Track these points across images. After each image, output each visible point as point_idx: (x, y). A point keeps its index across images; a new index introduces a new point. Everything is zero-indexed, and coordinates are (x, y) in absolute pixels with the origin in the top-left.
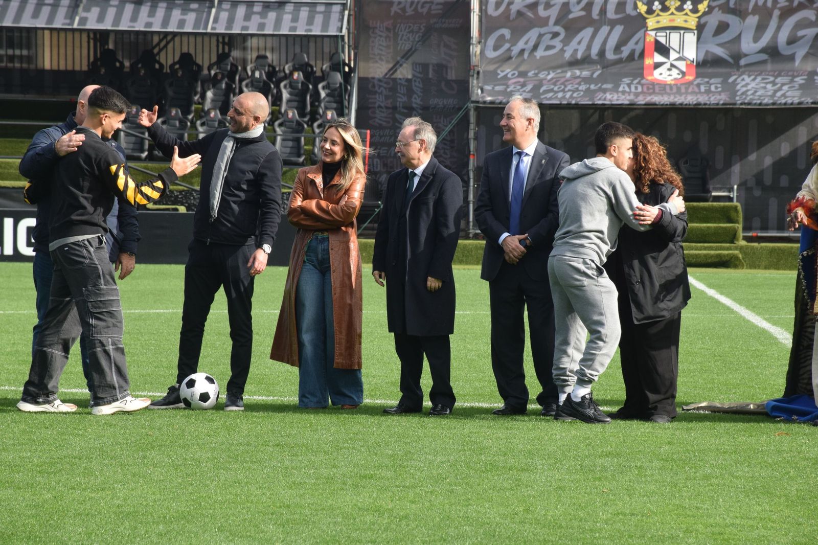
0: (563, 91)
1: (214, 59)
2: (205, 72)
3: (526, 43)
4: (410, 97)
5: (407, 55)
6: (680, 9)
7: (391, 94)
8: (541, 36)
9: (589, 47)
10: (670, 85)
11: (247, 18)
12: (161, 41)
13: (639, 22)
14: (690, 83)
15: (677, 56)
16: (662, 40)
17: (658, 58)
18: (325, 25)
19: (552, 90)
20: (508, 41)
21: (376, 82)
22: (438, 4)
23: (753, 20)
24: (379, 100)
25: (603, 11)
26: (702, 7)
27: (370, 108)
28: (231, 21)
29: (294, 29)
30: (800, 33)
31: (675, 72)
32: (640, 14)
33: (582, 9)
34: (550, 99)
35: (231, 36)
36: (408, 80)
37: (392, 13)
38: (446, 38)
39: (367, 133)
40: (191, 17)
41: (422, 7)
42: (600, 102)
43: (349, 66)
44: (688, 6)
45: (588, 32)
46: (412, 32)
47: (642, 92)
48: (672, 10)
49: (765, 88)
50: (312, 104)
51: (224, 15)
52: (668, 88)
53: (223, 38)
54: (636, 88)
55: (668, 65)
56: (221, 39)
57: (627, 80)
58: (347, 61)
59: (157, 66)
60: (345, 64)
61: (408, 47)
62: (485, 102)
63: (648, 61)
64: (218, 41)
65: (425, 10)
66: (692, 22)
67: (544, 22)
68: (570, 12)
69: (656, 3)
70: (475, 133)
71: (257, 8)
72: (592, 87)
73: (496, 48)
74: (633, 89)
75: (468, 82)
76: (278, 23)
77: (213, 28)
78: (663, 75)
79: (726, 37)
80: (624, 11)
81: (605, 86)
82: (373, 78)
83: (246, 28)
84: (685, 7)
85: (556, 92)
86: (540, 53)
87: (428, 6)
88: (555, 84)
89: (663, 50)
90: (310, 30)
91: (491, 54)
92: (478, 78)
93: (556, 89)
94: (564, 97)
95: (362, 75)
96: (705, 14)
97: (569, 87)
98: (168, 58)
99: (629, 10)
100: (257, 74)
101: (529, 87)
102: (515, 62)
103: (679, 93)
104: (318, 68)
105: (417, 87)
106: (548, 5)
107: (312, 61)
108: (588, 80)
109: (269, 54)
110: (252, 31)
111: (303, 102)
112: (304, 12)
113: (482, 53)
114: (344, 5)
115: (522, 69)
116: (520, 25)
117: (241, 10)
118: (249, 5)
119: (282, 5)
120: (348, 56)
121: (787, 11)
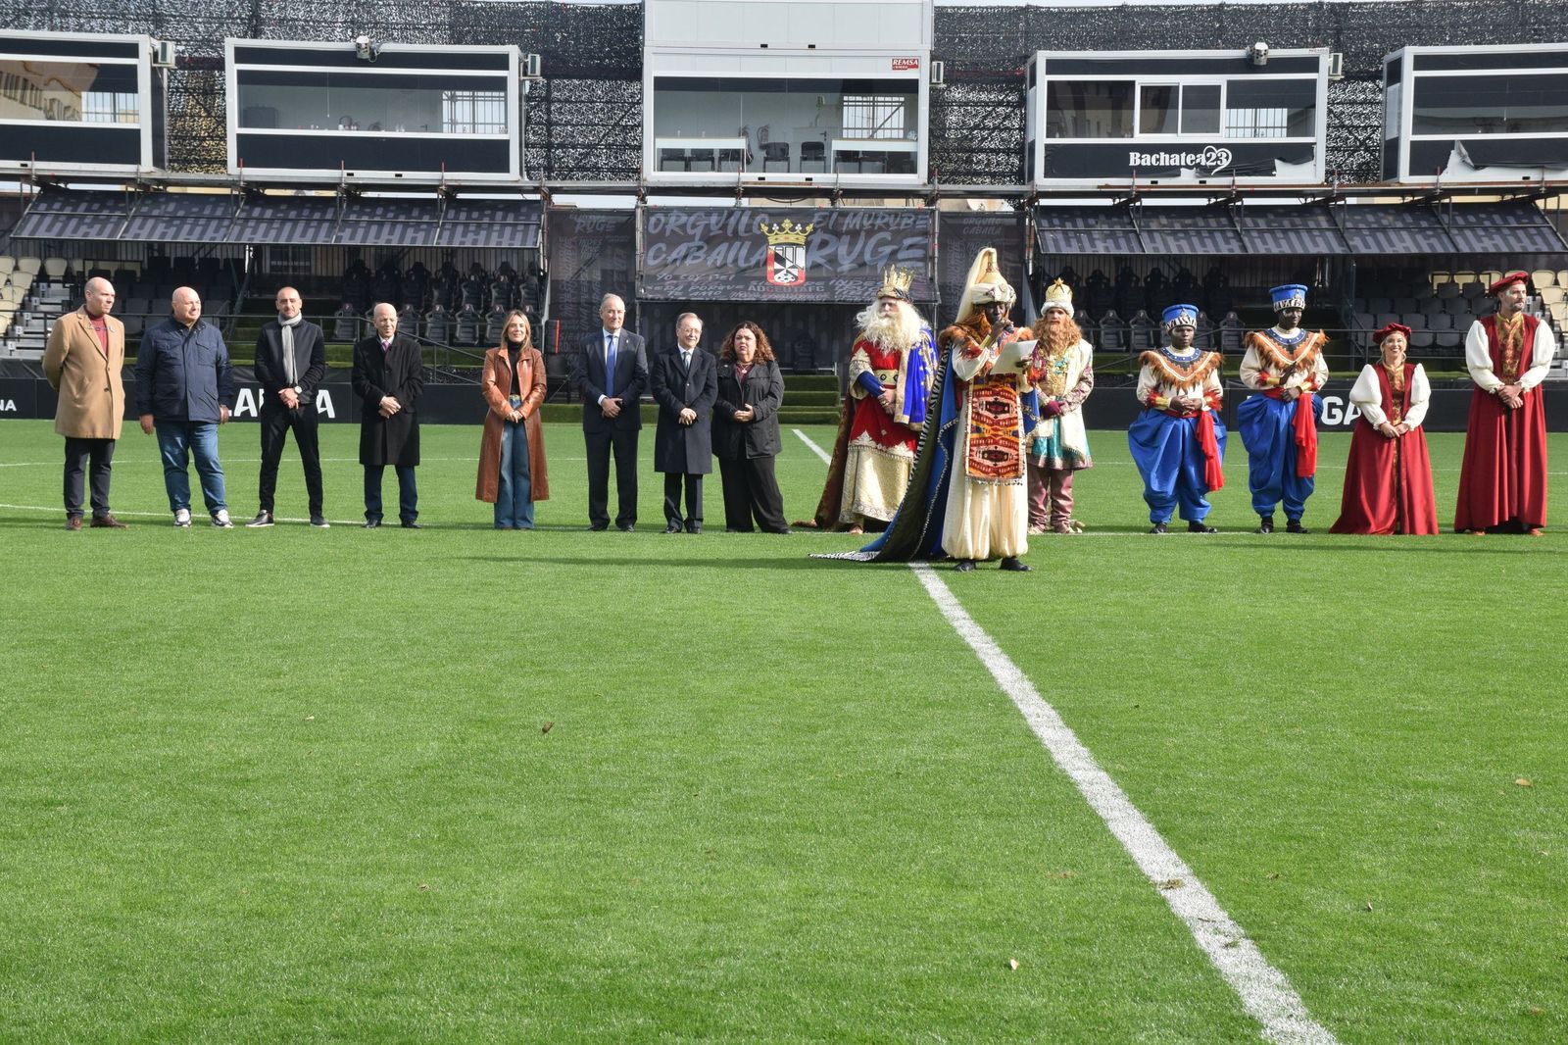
1: (440, 266)
2: (433, 276)
3: (678, 254)
4: (590, 295)
5: (589, 263)
6: (793, 230)
7: (575, 292)
8: (689, 248)
9: (726, 257)
11: (464, 235)
12: (398, 253)
13: (762, 240)
14: (802, 285)
15: (791, 264)
16: (780, 253)
17: (777, 266)
18: (524, 241)
20: (664, 253)
21: (564, 284)
22: (611, 224)
23: (846, 239)
24: (567, 297)
25: (735, 231)
26: (809, 228)
27: (559, 304)
28: (451, 239)
29: (501, 243)
30: (880, 250)
31: (790, 276)
33: (720, 229)
36: (590, 282)
37: (576, 231)
38: (618, 251)
39: (557, 323)
40: (421, 235)
41: (599, 226)
42: (735, 299)
43: (543, 271)
44: (799, 227)
45: (724, 247)
46: (591, 245)
47: (766, 292)
48: (787, 230)
49: (855, 289)
50: (515, 301)
51: (446, 234)
52: (785, 288)
53: (447, 251)
54: (761, 289)
55: (784, 272)
56: (445, 251)
57: (754, 283)
58: (542, 268)
59: (396, 272)
60: (540, 270)
61: (589, 256)
62: (647, 299)
63: (770, 268)
64: (443, 252)
65: (601, 229)
66: (802, 240)
67: (691, 238)
68: (711, 231)
69: (775, 225)
70: (640, 322)
71: (472, 228)
72: (728, 287)
73: (655, 258)
75: (635, 282)
76: (487, 240)
77: (437, 243)
78: (781, 279)
79: (827, 251)
80: (751, 231)
81: (737, 287)
82: (562, 281)
83: (463, 243)
84: (796, 228)
85: (701, 291)
86: (688, 262)
87: (603, 225)
88: (700, 285)
89: (780, 259)
90: (512, 245)
91: (651, 262)
92: (641, 280)
93: (701, 289)
94: (707, 295)
95: (555, 278)
96: (811, 233)
97: (711, 287)
98: (407, 265)
99: (755, 230)
100: (473, 278)
101: (681, 287)
102: (670, 268)
103: (793, 292)
104: (520, 274)
105: (596, 288)
106: (694, 226)
107: (515, 268)
108: (725, 282)
109: (482, 262)
110: (468, 245)
111: (509, 298)
112: (508, 230)
113: (645, 261)
114: (539, 226)
115: (675, 273)
116: (674, 240)
117: (460, 229)
118: (467, 225)
119: (491, 225)
120: (543, 264)
121: (870, 233)
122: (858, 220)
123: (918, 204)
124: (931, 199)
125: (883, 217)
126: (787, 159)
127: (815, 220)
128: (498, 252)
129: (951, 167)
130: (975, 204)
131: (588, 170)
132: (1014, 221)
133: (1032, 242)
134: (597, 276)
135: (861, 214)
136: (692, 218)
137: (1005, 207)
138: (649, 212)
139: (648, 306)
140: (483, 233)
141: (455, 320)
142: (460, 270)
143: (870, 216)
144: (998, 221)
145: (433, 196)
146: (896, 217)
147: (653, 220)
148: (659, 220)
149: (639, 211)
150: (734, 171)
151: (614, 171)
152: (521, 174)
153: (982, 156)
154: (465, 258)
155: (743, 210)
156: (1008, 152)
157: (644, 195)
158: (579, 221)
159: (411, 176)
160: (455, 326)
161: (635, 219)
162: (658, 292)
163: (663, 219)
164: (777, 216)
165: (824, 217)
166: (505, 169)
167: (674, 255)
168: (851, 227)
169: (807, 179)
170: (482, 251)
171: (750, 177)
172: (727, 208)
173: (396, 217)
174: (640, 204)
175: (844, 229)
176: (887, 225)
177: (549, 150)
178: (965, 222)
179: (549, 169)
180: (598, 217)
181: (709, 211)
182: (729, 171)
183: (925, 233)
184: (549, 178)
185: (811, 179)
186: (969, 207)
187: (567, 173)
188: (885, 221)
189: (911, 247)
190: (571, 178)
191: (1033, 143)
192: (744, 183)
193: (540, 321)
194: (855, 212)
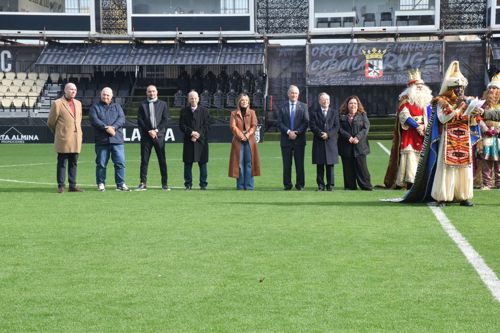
0: (338, 81)
1: (220, 73)
2: (217, 77)
3: (325, 65)
4: (285, 84)
5: (285, 70)
6: (377, 52)
7: (279, 83)
8: (330, 62)
9: (346, 66)
10: (374, 78)
11: (230, 59)
12: (202, 67)
13: (363, 57)
14: (381, 77)
15: (376, 68)
16: (371, 63)
17: (370, 69)
18: (256, 61)
19: (334, 81)
20: (319, 64)
21: (274, 79)
22: (295, 52)
23: (401, 56)
24: (276, 85)
25: (351, 54)
26: (384, 52)
27: (272, 88)
28: (225, 60)
29: (246, 62)
30: (417, 60)
31: (376, 74)
32: (363, 54)
33: (344, 53)
34: (333, 84)
35: (225, 65)
36: (286, 78)
37: (280, 56)
38: (298, 64)
39: (271, 97)
40: (211, 59)
41: (290, 53)
42: (350, 84)
43: (265, 74)
44: (380, 51)
45: (346, 61)
46: (286, 62)
47: (365, 81)
48: (374, 53)
49: (406, 78)
50: (253, 88)
51: (222, 59)
52: (373, 80)
53: (223, 66)
54: (363, 79)
55: (373, 71)
56: (222, 66)
57: (359, 77)
58: (264, 73)
59: (201, 76)
60: (264, 74)
61: (285, 67)
62: (311, 85)
63: (366, 70)
64: (221, 67)
65: (291, 55)
66: (381, 57)
67: (331, 58)
68: (340, 54)
69: (369, 50)
70: (308, 96)
71: (234, 56)
72: (348, 79)
73: (315, 67)
74: (361, 80)
75: (305, 78)
76: (240, 61)
77: (218, 63)
78: (372, 75)
79: (392, 62)
80: (358, 53)
81: (352, 79)
82: (273, 78)
83: (230, 62)
84: (379, 51)
85: (335, 81)
86: (330, 68)
87: (292, 53)
88: (335, 78)
89: (372, 66)
90: (251, 63)
91: (313, 69)
92: (309, 77)
93: (335, 80)
94: (338, 83)
95: (270, 77)
96: (385, 54)
97: (340, 80)
98: (205, 73)
99: (360, 53)
100: (234, 78)
101: (326, 80)
102: (321, 71)
103: (377, 80)
104: (255, 75)
105: (288, 81)
106: (332, 52)
107: (253, 73)
108: (346, 77)
109: (238, 71)
110: (232, 63)
111: (250, 87)
112: (249, 56)
113: (310, 69)
114: (263, 54)
115: (324, 74)
116: (323, 59)
117: (228, 56)
118: (231, 55)
119: (242, 54)
120: (265, 71)
121: (413, 52)
122: (407, 47)
123: (436, 39)
124: (441, 36)
125: (419, 46)
126: (374, 21)
127: (388, 47)
128: (245, 66)
129: (450, 21)
130: (463, 38)
131: (285, 28)
132: (481, 45)
133: (489, 54)
134: (289, 75)
135: (409, 44)
136: (331, 49)
137: (477, 39)
138: (312, 46)
139: (311, 88)
140: (238, 58)
141: (227, 97)
142: (228, 74)
143: (412, 45)
144: (473, 45)
145: (217, 42)
146: (425, 44)
147: (314, 50)
148: (316, 50)
149: (307, 46)
150: (350, 27)
151: (297, 28)
152: (255, 31)
153: (466, 16)
154: (231, 69)
155: (354, 44)
156: (478, 13)
157: (309, 39)
158: (281, 51)
159: (207, 33)
160: (227, 99)
161: (305, 50)
162: (316, 82)
163: (318, 49)
164: (369, 46)
165: (391, 46)
166: (248, 29)
167: (323, 65)
168: (404, 50)
169: (384, 29)
170: (238, 66)
171: (357, 29)
172: (347, 44)
173: (200, 52)
174: (308, 43)
175: (401, 51)
176: (420, 48)
177: (267, 20)
178: (457, 46)
179: (267, 28)
180: (289, 49)
181: (339, 45)
182: (348, 27)
183: (438, 52)
184: (267, 32)
185: (385, 29)
186: (460, 39)
187: (275, 30)
188: (419, 47)
189: (432, 58)
190: (277, 32)
191: (490, 9)
192: (354, 32)
193: (263, 96)
194: (406, 44)
